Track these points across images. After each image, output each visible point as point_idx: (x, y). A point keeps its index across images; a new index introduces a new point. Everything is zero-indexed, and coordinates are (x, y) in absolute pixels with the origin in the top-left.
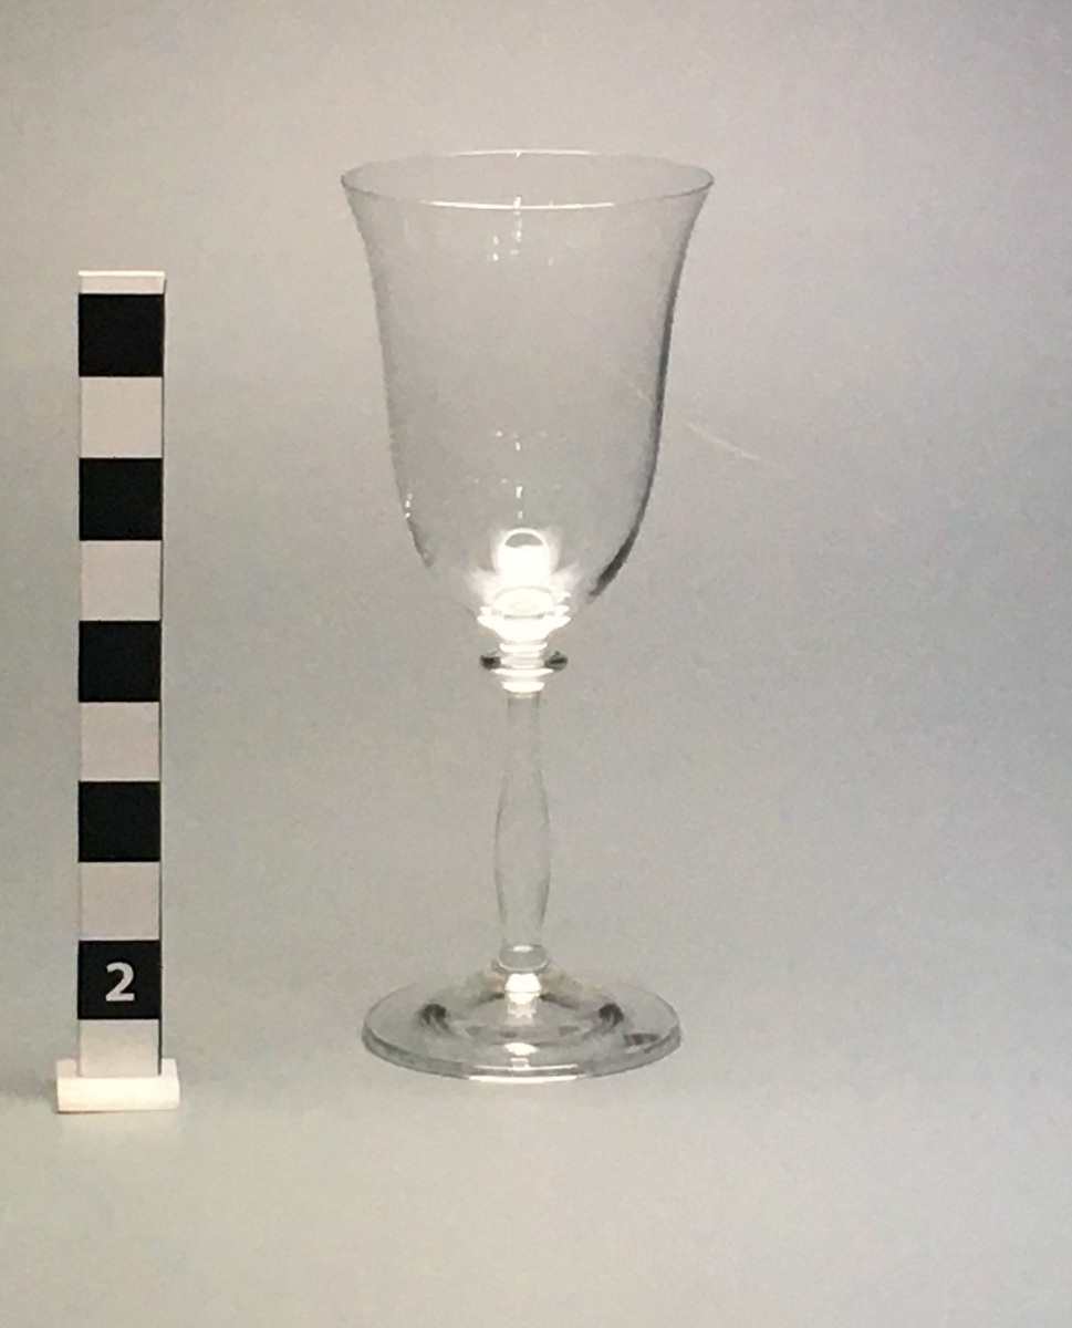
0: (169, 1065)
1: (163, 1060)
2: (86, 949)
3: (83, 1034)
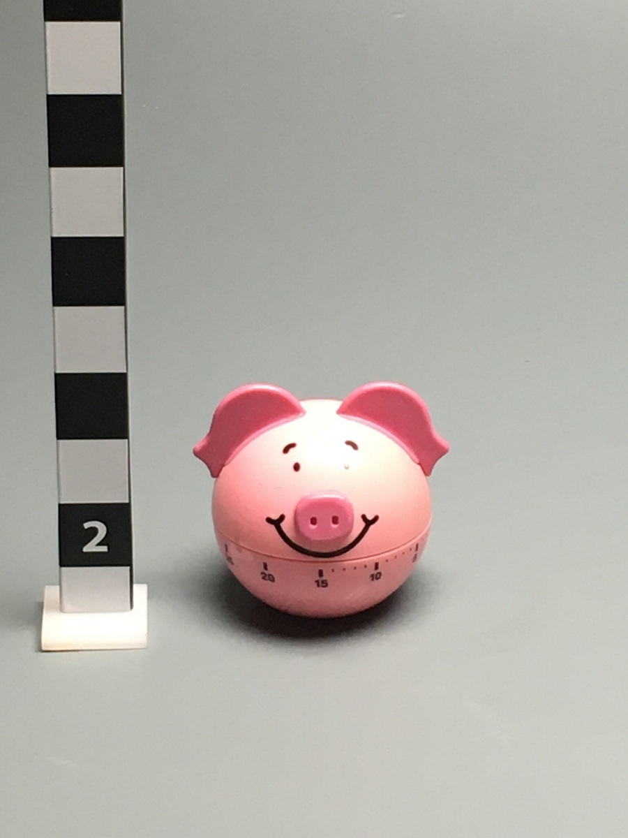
2: (64, 509)
3: (64, 579)
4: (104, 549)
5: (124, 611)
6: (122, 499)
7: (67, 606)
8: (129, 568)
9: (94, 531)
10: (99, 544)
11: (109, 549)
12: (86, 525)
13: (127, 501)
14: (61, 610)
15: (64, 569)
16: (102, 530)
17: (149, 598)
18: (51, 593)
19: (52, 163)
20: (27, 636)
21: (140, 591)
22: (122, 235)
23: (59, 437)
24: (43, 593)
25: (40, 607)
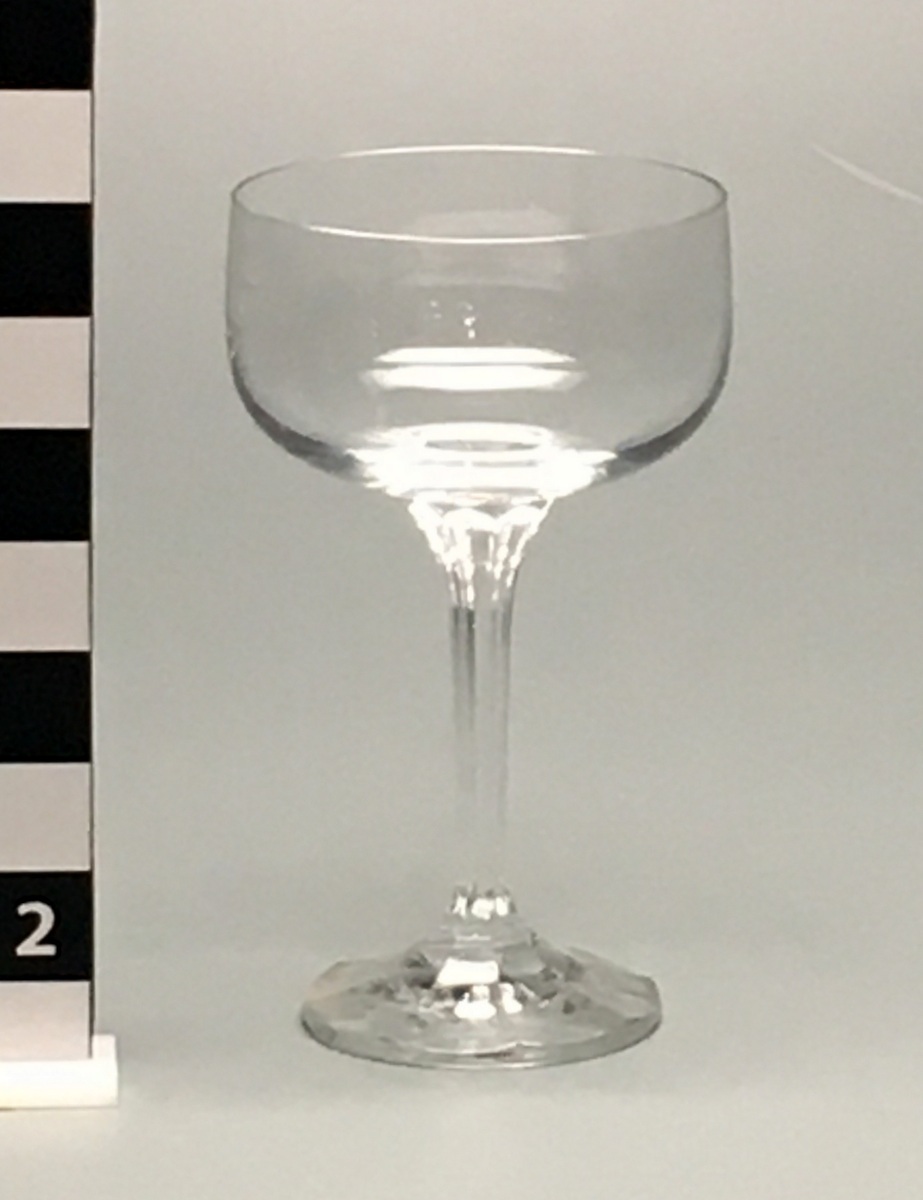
0: (105, 1044)
1: (96, 1038)
4: (49, 950)
6: (79, 864)
8: (85, 984)
9: (33, 920)
10: (43, 942)
11: (58, 951)
12: (23, 909)
13: (86, 868)
16: (47, 917)
22: (85, 425)
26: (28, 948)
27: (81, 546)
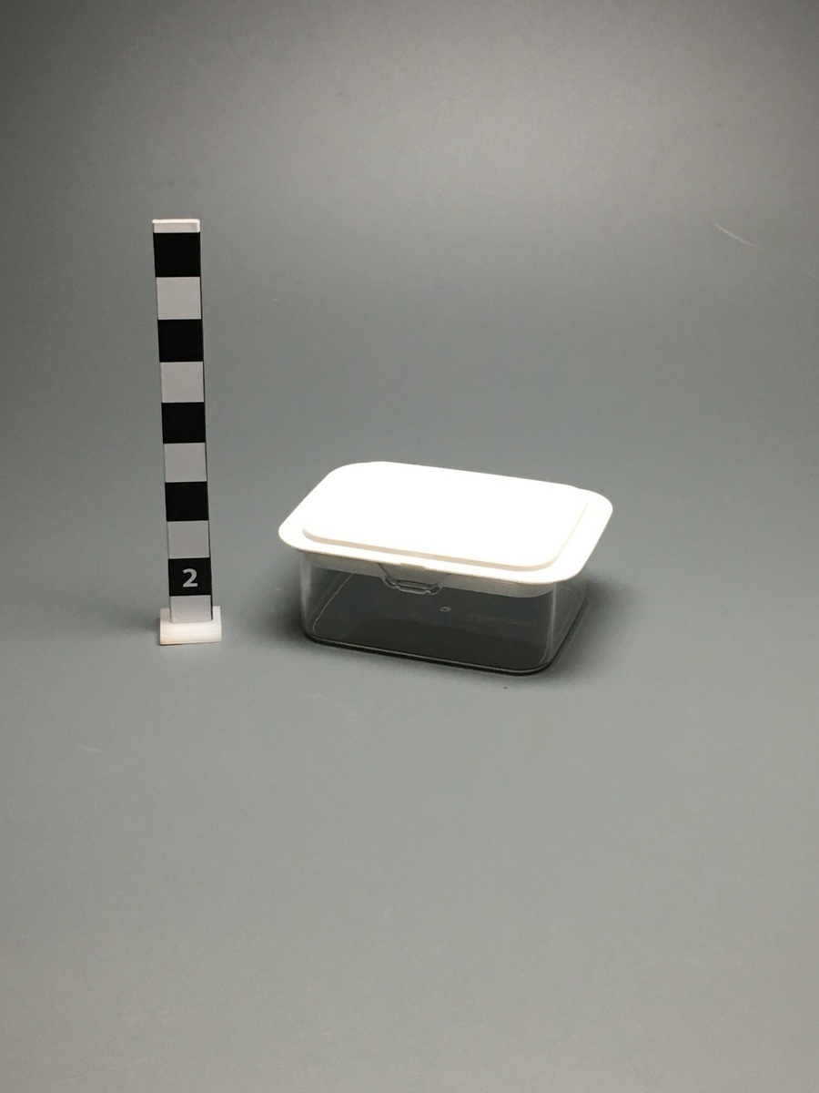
0: (217, 615)
2: (172, 563)
3: (172, 603)
4: (195, 585)
5: (207, 621)
6: (205, 555)
7: (174, 619)
8: (209, 596)
9: (189, 575)
10: (193, 582)
11: (199, 585)
12: (185, 571)
13: (208, 556)
14: (171, 622)
15: (173, 597)
16: (194, 573)
17: (222, 615)
18: (164, 612)
19: (163, 359)
20: (152, 636)
21: (217, 610)
22: (203, 401)
23: (168, 520)
24: (159, 613)
25: (159, 619)
26: (188, 584)
27: (201, 445)
